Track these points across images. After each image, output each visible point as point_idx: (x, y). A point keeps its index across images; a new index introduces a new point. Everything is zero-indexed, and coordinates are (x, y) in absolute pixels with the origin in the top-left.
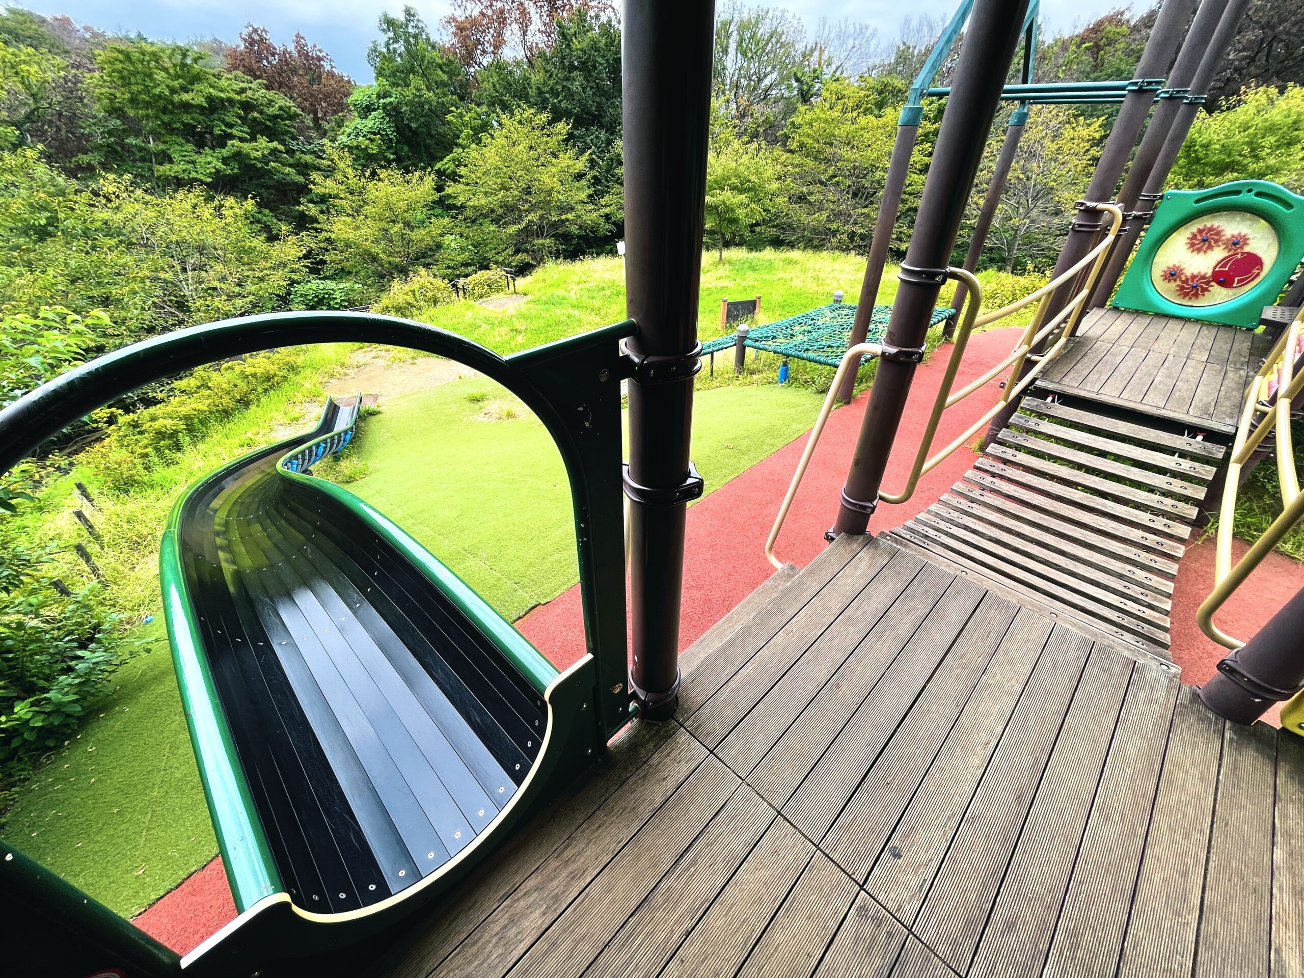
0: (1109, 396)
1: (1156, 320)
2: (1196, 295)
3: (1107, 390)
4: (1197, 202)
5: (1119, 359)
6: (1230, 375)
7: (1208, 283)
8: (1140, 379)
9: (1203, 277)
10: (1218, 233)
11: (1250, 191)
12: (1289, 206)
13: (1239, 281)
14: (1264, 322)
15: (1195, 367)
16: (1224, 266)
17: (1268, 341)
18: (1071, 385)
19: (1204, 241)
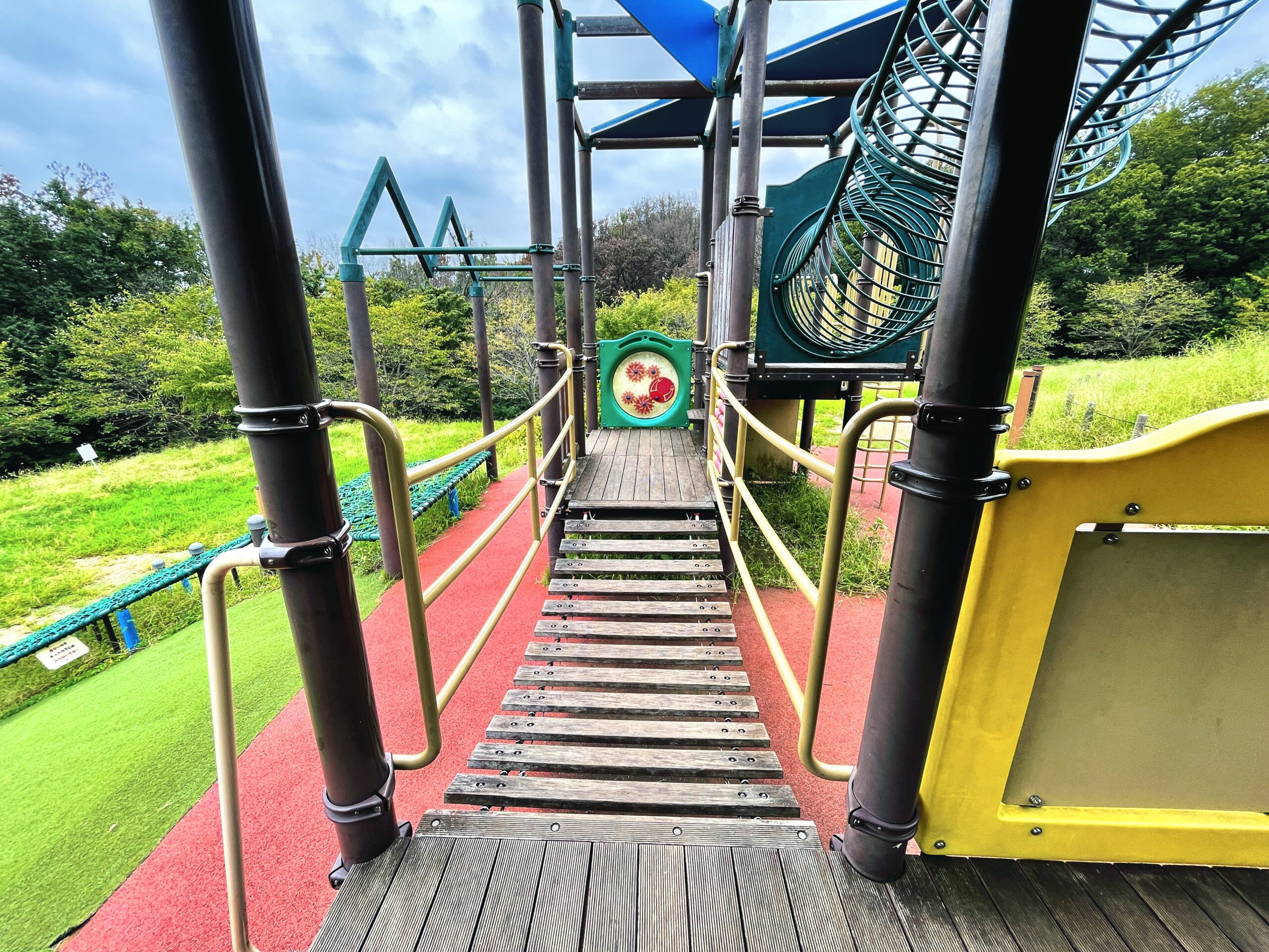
0: (626, 501)
1: (633, 432)
2: (647, 410)
3: (623, 496)
4: (621, 346)
5: (622, 467)
6: (691, 462)
7: (650, 401)
8: (641, 479)
9: (646, 398)
10: (641, 367)
11: (646, 337)
12: (670, 346)
13: (667, 397)
14: (692, 421)
15: (670, 462)
16: (654, 388)
17: (698, 434)
18: (597, 499)
19: (636, 373)
